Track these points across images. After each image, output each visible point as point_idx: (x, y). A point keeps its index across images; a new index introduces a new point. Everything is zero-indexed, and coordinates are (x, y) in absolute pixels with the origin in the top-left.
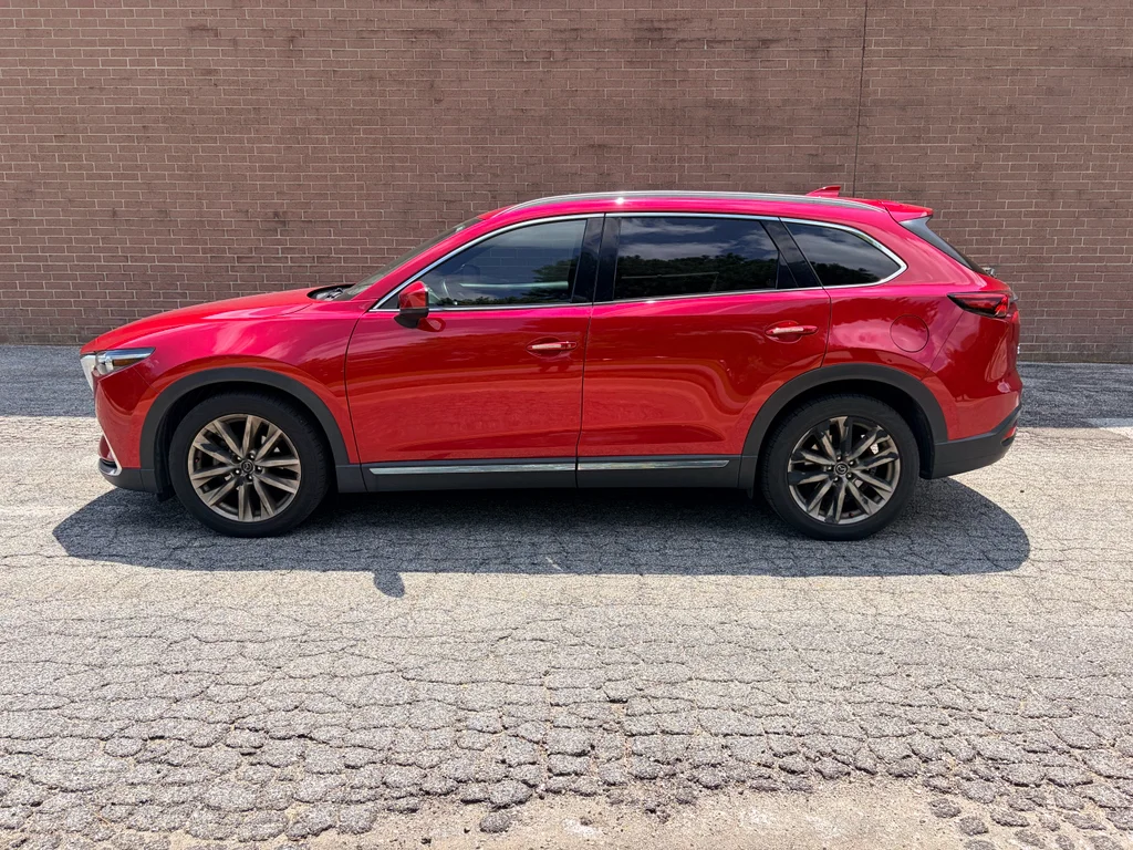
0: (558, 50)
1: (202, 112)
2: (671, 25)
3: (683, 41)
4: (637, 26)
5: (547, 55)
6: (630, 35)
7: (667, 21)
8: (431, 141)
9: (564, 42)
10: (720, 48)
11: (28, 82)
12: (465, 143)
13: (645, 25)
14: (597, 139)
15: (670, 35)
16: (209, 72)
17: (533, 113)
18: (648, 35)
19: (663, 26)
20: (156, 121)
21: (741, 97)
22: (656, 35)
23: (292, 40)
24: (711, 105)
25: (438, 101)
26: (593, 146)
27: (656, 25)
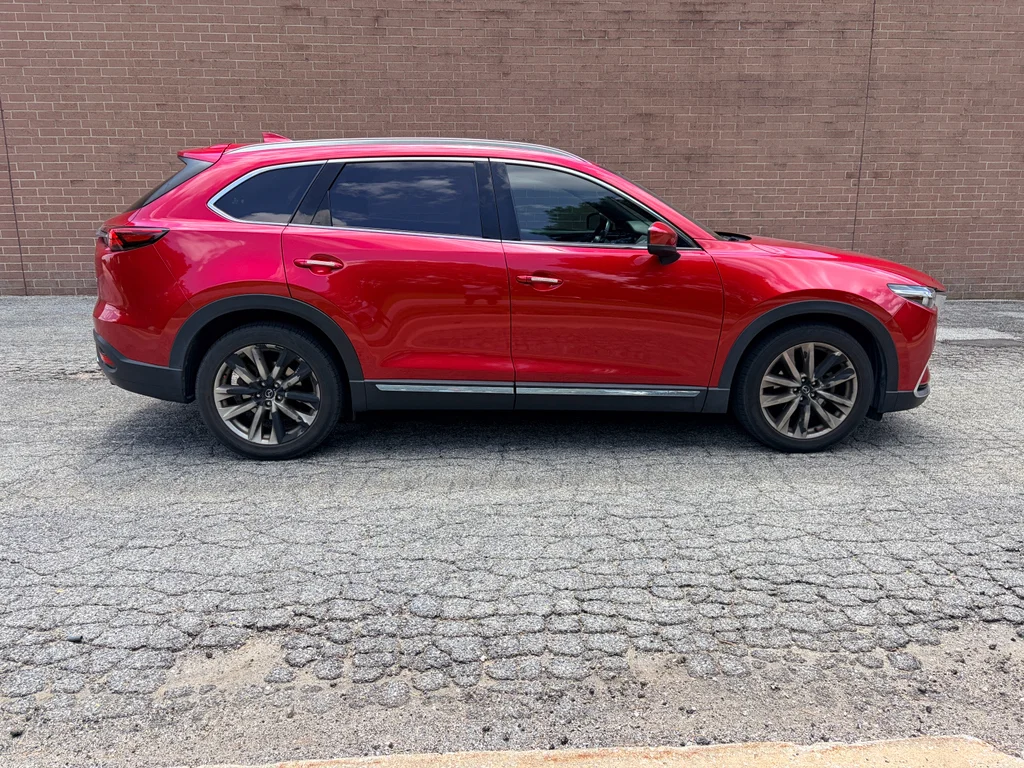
0: (612, 30)
1: (294, 84)
2: (710, 8)
3: (721, 22)
4: (681, 9)
5: (602, 35)
6: (674, 17)
7: (707, 4)
8: (499, 110)
9: (618, 22)
10: (751, 29)
11: (134, 54)
12: (529, 112)
13: (688, 9)
14: (644, 109)
15: (709, 17)
16: (301, 48)
17: (589, 86)
18: (690, 17)
19: (703, 9)
20: (253, 92)
21: (768, 72)
22: (698, 17)
23: (376, 19)
24: (742, 79)
25: (506, 74)
26: (641, 115)
27: (698, 8)
